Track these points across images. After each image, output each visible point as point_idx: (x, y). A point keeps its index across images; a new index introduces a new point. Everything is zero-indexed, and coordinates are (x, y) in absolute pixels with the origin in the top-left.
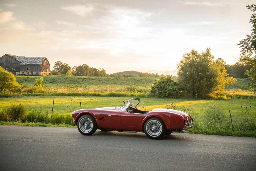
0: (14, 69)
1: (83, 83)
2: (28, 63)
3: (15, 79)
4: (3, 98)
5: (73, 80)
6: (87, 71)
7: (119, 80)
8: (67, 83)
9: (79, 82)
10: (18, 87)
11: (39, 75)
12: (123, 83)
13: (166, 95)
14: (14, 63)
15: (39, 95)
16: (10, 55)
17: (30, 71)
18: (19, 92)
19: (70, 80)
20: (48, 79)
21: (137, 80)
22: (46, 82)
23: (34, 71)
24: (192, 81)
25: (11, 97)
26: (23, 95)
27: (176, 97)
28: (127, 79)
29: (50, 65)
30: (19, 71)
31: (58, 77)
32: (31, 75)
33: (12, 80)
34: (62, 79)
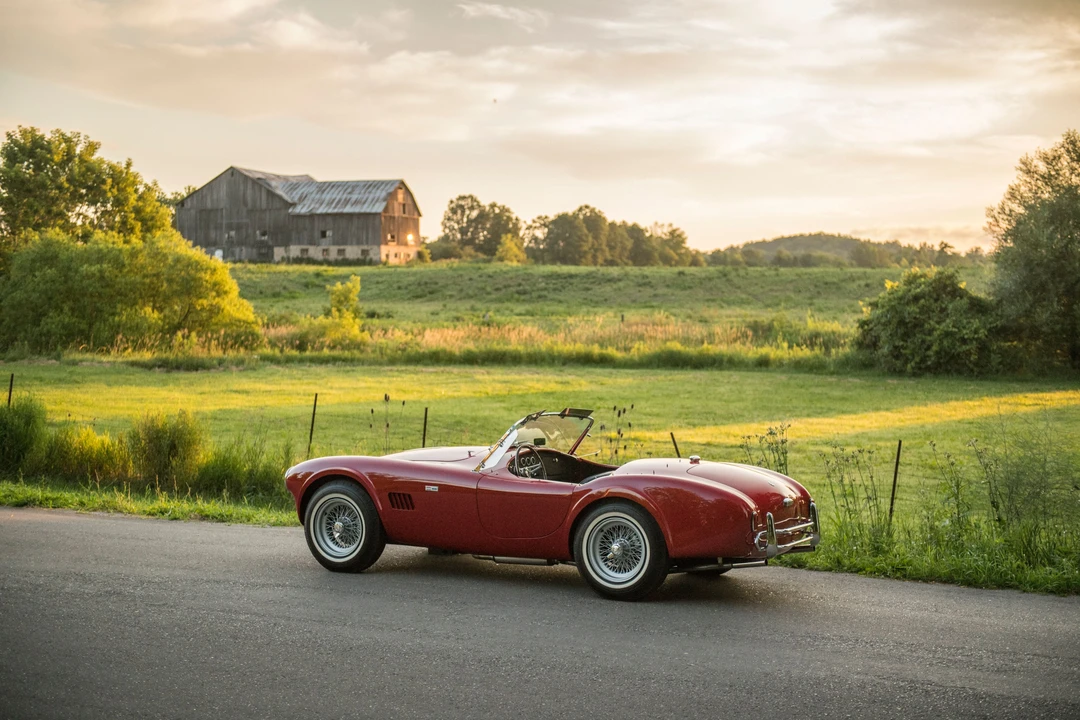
0: (264, 234)
1: (561, 298)
2: (323, 206)
3: (232, 286)
4: (175, 375)
5: (520, 285)
6: (596, 237)
7: (736, 281)
8: (489, 297)
9: (545, 293)
10: (248, 323)
11: (371, 263)
12: (755, 297)
13: (929, 363)
14: (264, 206)
15: (334, 360)
16: (246, 170)
17: (334, 244)
18: (246, 348)
19: (505, 283)
20: (405, 281)
21: (826, 283)
22: (395, 296)
23: (351, 244)
24: (1061, 291)
25: (213, 370)
26: (265, 359)
27: (980, 373)
28: (777, 275)
29: (420, 215)
30: (286, 244)
31: (450, 273)
32: (337, 263)
33: (221, 292)
34: (471, 279)
